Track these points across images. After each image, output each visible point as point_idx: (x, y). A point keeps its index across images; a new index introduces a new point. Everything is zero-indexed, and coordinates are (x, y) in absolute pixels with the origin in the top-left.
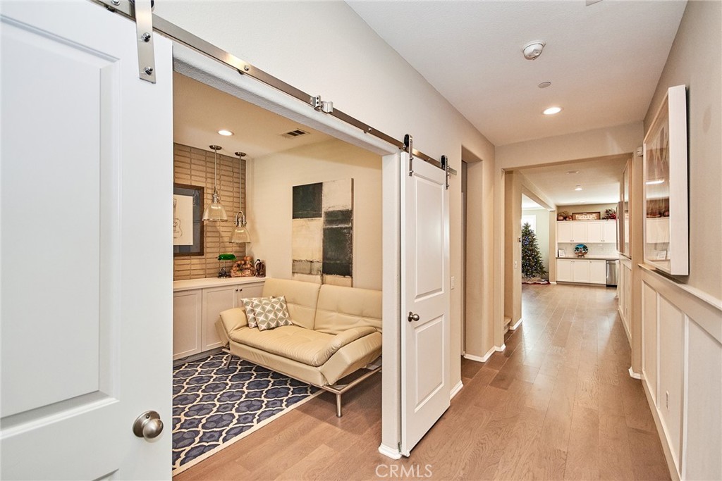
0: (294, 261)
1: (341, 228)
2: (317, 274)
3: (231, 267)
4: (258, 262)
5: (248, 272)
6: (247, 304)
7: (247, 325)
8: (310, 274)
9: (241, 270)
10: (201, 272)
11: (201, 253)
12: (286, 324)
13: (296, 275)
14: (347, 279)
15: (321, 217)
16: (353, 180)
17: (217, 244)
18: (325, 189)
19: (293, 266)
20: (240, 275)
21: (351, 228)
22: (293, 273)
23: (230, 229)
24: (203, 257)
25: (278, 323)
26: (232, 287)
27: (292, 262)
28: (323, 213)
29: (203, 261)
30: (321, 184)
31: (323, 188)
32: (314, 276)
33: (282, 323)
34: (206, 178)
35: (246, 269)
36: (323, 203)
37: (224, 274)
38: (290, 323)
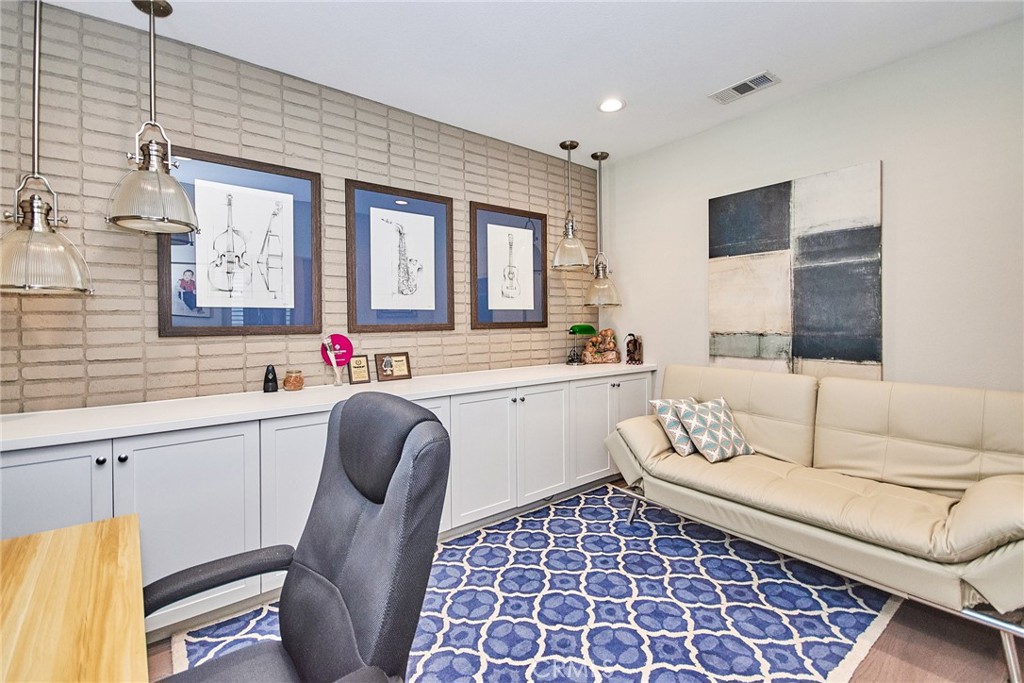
0: (714, 335)
1: (848, 265)
2: (778, 357)
3: (585, 347)
4: (630, 338)
5: (612, 355)
6: (663, 410)
7: (672, 449)
8: (758, 356)
9: (598, 352)
10: (543, 354)
11: (544, 324)
12: (747, 452)
13: (719, 360)
14: (869, 367)
15: (786, 246)
16: (881, 162)
17: (563, 310)
18: (797, 194)
19: (712, 343)
20: (600, 360)
21: (879, 263)
22: (713, 356)
23: (586, 285)
24: (546, 329)
25: (735, 450)
26: (605, 380)
27: (709, 336)
28: (792, 239)
29: (546, 336)
30: (788, 185)
31: (792, 191)
32: (770, 362)
33: (740, 450)
34: (548, 200)
35: (608, 350)
36: (792, 221)
37: (575, 358)
38: (752, 450)
